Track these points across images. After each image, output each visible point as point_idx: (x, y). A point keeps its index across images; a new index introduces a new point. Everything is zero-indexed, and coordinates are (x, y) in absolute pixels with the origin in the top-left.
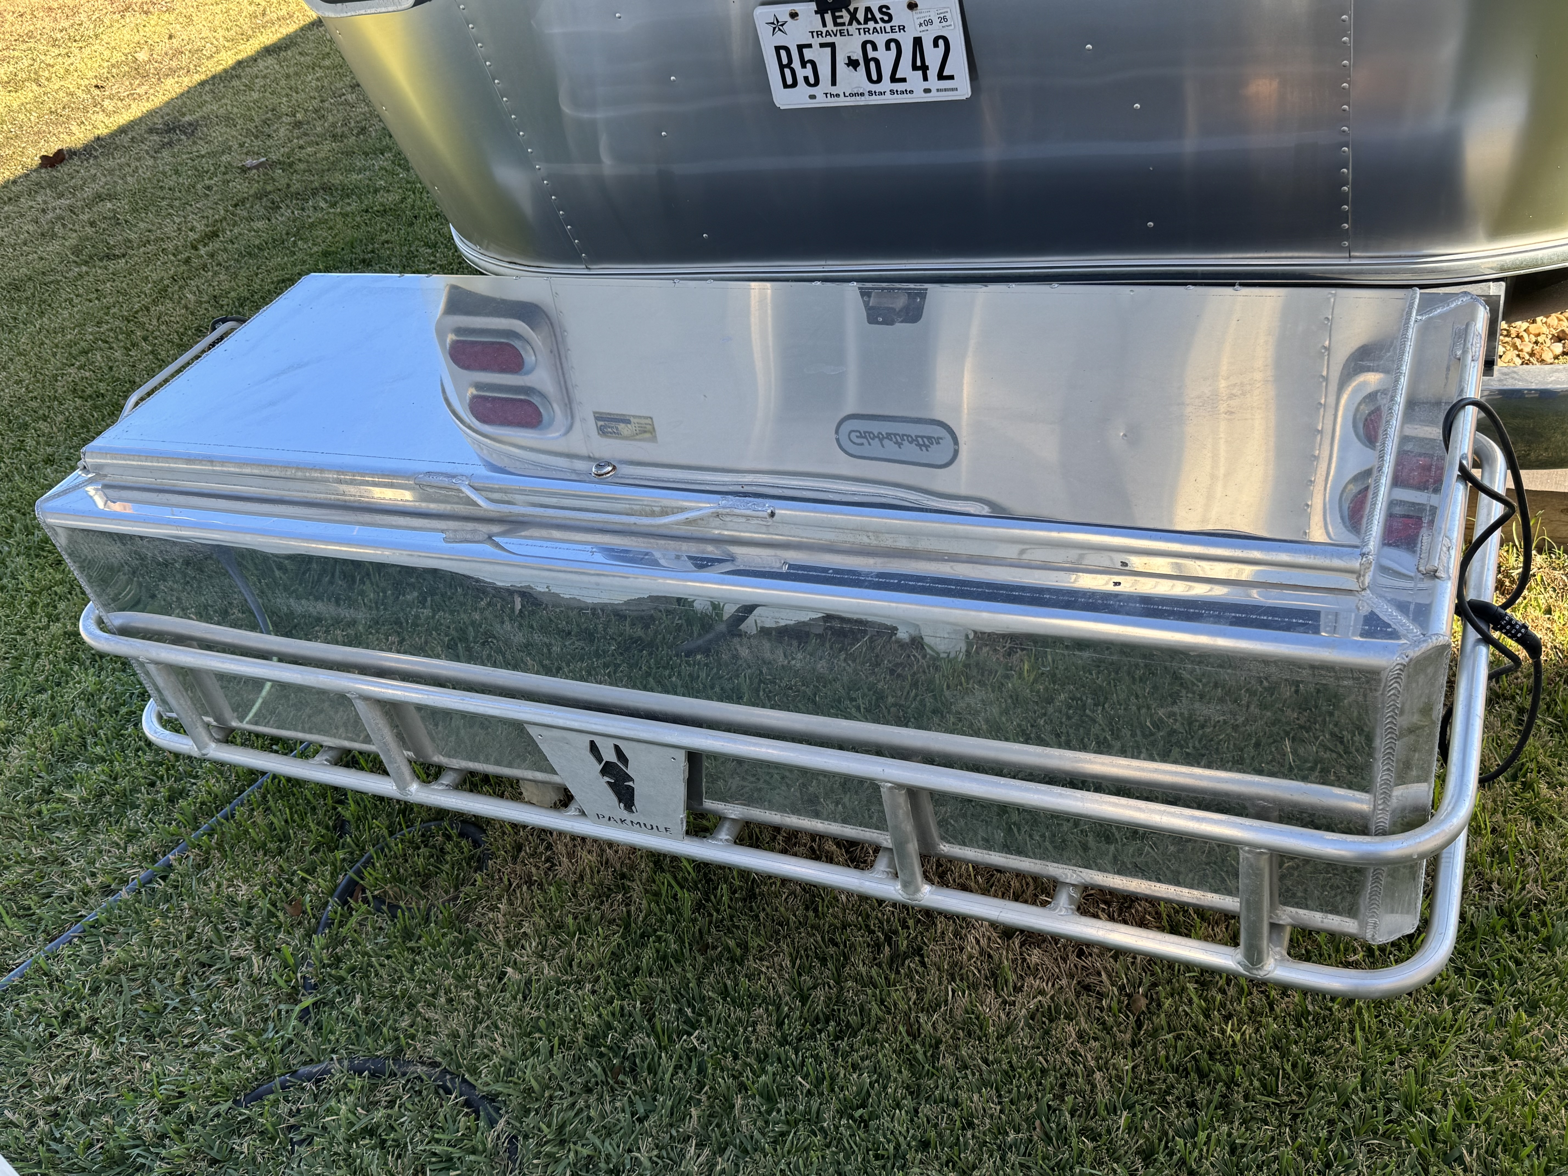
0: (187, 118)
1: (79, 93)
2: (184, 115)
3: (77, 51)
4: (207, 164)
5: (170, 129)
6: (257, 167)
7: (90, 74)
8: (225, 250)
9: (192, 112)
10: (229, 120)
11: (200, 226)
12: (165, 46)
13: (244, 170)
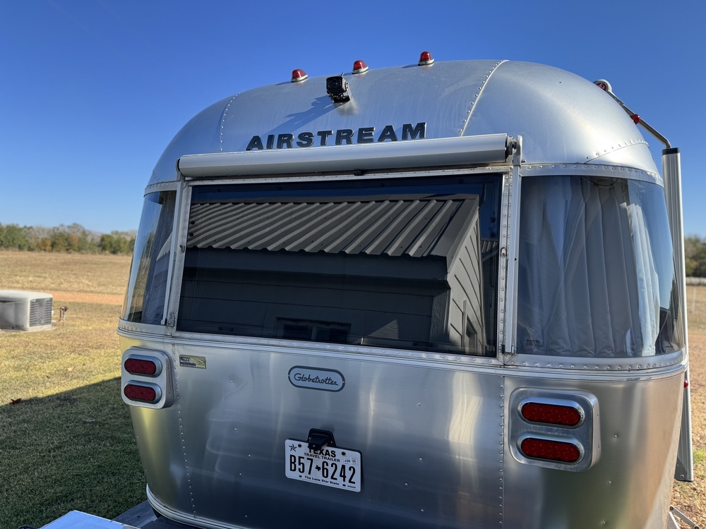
0: (74, 397)
1: (40, 377)
2: (73, 395)
3: (47, 362)
4: (72, 417)
5: (65, 399)
6: (90, 423)
7: (48, 371)
8: (61, 456)
9: (77, 395)
10: (89, 401)
11: (56, 443)
12: (79, 367)
13: (85, 423)
